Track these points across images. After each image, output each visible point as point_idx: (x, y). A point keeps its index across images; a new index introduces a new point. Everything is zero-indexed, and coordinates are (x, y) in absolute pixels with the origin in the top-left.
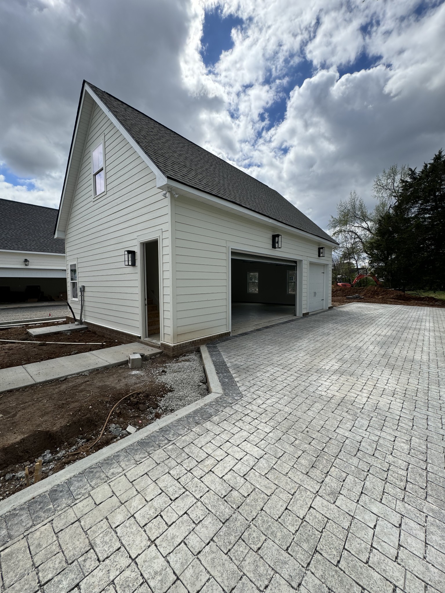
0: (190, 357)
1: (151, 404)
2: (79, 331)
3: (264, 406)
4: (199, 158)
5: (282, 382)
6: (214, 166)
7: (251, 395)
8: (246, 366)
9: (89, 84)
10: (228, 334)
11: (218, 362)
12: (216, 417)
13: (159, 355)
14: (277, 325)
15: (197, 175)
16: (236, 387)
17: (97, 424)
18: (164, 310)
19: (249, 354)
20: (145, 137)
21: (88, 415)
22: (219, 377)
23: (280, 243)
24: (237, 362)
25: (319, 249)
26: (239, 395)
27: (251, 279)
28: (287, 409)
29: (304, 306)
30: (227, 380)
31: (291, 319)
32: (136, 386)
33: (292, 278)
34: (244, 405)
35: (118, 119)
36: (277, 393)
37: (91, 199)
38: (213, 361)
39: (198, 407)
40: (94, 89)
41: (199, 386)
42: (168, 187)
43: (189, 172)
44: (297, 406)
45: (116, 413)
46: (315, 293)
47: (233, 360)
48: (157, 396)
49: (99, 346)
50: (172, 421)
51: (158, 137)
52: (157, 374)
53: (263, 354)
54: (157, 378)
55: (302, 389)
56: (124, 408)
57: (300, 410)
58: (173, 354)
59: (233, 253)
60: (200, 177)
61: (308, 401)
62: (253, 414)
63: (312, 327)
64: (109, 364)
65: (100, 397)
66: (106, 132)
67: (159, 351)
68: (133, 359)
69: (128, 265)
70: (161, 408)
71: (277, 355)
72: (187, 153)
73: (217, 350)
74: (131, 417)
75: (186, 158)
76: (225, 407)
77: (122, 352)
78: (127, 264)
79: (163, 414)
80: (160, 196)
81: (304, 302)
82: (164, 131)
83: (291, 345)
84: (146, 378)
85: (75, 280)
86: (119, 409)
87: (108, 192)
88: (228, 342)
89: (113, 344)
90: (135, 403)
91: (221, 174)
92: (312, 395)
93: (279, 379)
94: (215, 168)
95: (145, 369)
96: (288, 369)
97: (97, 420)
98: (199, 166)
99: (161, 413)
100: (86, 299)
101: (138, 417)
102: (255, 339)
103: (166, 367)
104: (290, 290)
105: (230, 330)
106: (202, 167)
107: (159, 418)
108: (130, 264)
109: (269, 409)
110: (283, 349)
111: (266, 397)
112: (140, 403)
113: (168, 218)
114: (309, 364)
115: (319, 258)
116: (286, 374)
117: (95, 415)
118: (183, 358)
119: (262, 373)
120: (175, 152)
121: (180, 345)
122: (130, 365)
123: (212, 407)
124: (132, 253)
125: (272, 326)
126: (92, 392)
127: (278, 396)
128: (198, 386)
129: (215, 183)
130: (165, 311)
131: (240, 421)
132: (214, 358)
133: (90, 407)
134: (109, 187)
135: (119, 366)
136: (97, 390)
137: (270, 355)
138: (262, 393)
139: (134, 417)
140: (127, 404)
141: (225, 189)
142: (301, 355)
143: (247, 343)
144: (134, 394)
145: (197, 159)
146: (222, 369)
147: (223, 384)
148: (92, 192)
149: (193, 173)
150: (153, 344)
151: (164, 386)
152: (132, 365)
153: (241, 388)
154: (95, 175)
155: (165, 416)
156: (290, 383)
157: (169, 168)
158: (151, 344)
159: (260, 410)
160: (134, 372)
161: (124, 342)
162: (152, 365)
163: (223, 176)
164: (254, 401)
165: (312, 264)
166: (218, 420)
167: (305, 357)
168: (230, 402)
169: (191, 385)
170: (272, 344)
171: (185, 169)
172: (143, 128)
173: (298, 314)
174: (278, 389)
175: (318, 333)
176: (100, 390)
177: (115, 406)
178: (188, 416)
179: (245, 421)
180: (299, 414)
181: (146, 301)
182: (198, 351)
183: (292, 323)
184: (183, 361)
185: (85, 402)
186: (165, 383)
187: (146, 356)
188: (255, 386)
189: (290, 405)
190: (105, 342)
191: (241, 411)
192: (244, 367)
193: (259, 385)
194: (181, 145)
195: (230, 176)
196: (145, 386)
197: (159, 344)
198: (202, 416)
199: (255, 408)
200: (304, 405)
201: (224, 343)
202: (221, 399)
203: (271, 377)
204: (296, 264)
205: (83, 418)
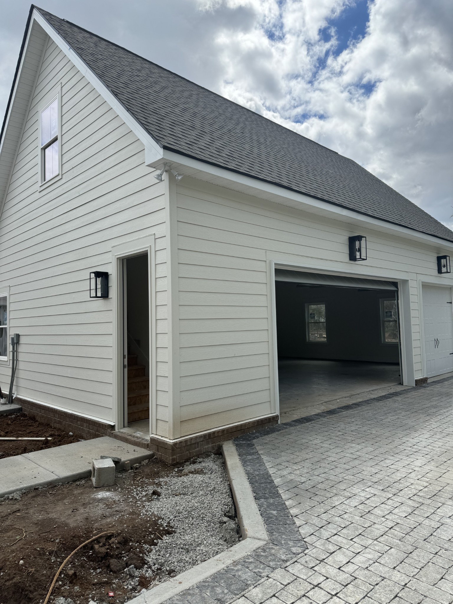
0: (203, 464)
1: (131, 559)
2: (7, 416)
3: (350, 568)
4: (217, 114)
5: (383, 519)
6: (241, 125)
7: (324, 545)
8: (312, 483)
9: (40, 10)
10: (274, 419)
11: (258, 475)
12: (257, 590)
13: (147, 461)
14: (367, 402)
15: (213, 141)
16: (293, 527)
17: (31, 596)
18: (157, 376)
19: (316, 459)
20: (126, 85)
21: (17, 579)
22: (260, 506)
23: (363, 250)
24: (292, 477)
25: (439, 259)
26: (299, 545)
27: (312, 316)
28: (397, 576)
29: (416, 367)
30: (275, 512)
31: (392, 391)
32: (104, 522)
33: (389, 314)
34: (311, 566)
35: (84, 60)
36: (375, 542)
37: (37, 187)
38: (248, 473)
39: (221, 566)
40: (48, 17)
41: (222, 523)
42: (165, 164)
43: (200, 136)
44: (417, 570)
45: (67, 575)
46: (437, 341)
47: (285, 473)
48: (144, 543)
49: (40, 443)
50: (172, 595)
51: (148, 83)
52: (144, 499)
53: (344, 461)
54: (144, 506)
55: (426, 533)
56: (82, 566)
57: (424, 579)
58: (173, 460)
59: (278, 272)
60: (218, 143)
61: (439, 560)
62: (328, 585)
63: (435, 407)
64: (56, 477)
65: (39, 543)
66: (64, 81)
67: (145, 452)
68: (100, 469)
69: (96, 297)
70: (150, 567)
71: (371, 463)
72: (197, 106)
73: (254, 451)
74: (94, 585)
75: (195, 114)
76: (274, 569)
77: (81, 455)
78: (93, 294)
79: (154, 579)
80: (152, 179)
81: (415, 359)
82: (159, 73)
83: (397, 442)
84: (123, 506)
85: (4, 324)
86: (72, 567)
87: (64, 176)
88: (274, 435)
89: (66, 439)
90: (103, 555)
91: (255, 137)
92: (446, 546)
93: (377, 511)
94: (243, 128)
95: (122, 489)
96: (394, 491)
97: (32, 589)
98: (216, 126)
99: (151, 577)
100: (21, 357)
101: (108, 583)
102: (326, 429)
103: (159, 485)
104: (387, 335)
105: (278, 413)
106: (222, 127)
107: (147, 588)
108: (99, 294)
109: (360, 574)
110: (382, 450)
111: (353, 550)
112: (112, 557)
113: (165, 216)
114: (436, 483)
115: (440, 275)
116: (390, 502)
117: (29, 579)
118: (192, 467)
119: (342, 499)
120: (176, 105)
121: (186, 441)
122: (94, 480)
123: (248, 568)
124: (103, 276)
125: (357, 405)
126: (26, 532)
127: (377, 548)
128: (220, 522)
129: (244, 153)
130: (159, 378)
131: (304, 598)
132: (249, 468)
133: (21, 562)
134: (66, 167)
135: (75, 481)
136: (34, 529)
137: (357, 462)
138: (345, 541)
139: (101, 584)
140: (88, 557)
141: (261, 163)
142: (418, 463)
143: (311, 438)
144: (101, 537)
145: (212, 115)
146: (264, 489)
147: (268, 520)
148: (39, 176)
149: (207, 138)
150: (135, 439)
151: (155, 523)
152: (98, 480)
153: (304, 529)
154: (44, 149)
155: (157, 583)
156: (399, 521)
157: (166, 132)
158: (133, 439)
159: (343, 577)
160: (102, 494)
161: (85, 435)
162: (134, 480)
163: (258, 141)
164: (330, 558)
165: (426, 286)
166: (260, 595)
167: (427, 468)
168: (283, 557)
169: (208, 522)
170: (359, 441)
171: (193, 133)
172: (124, 71)
173: (405, 383)
174: (377, 533)
175: (448, 419)
176: (40, 530)
177: (65, 561)
178: (202, 586)
179: (314, 599)
180: (423, 587)
181: (126, 360)
182: (219, 453)
183: (395, 398)
184: (192, 473)
185: (13, 551)
186: (157, 516)
187: (124, 462)
188: (330, 526)
189: (403, 568)
190: (50, 436)
191: (305, 578)
192: (307, 485)
193: (338, 523)
194: (186, 94)
195: (270, 139)
196: (120, 521)
197: (147, 440)
198: (229, 586)
199: (332, 572)
200: (431, 568)
201: (267, 438)
202: (264, 551)
203: (361, 507)
204: (397, 287)
205: (7, 584)
